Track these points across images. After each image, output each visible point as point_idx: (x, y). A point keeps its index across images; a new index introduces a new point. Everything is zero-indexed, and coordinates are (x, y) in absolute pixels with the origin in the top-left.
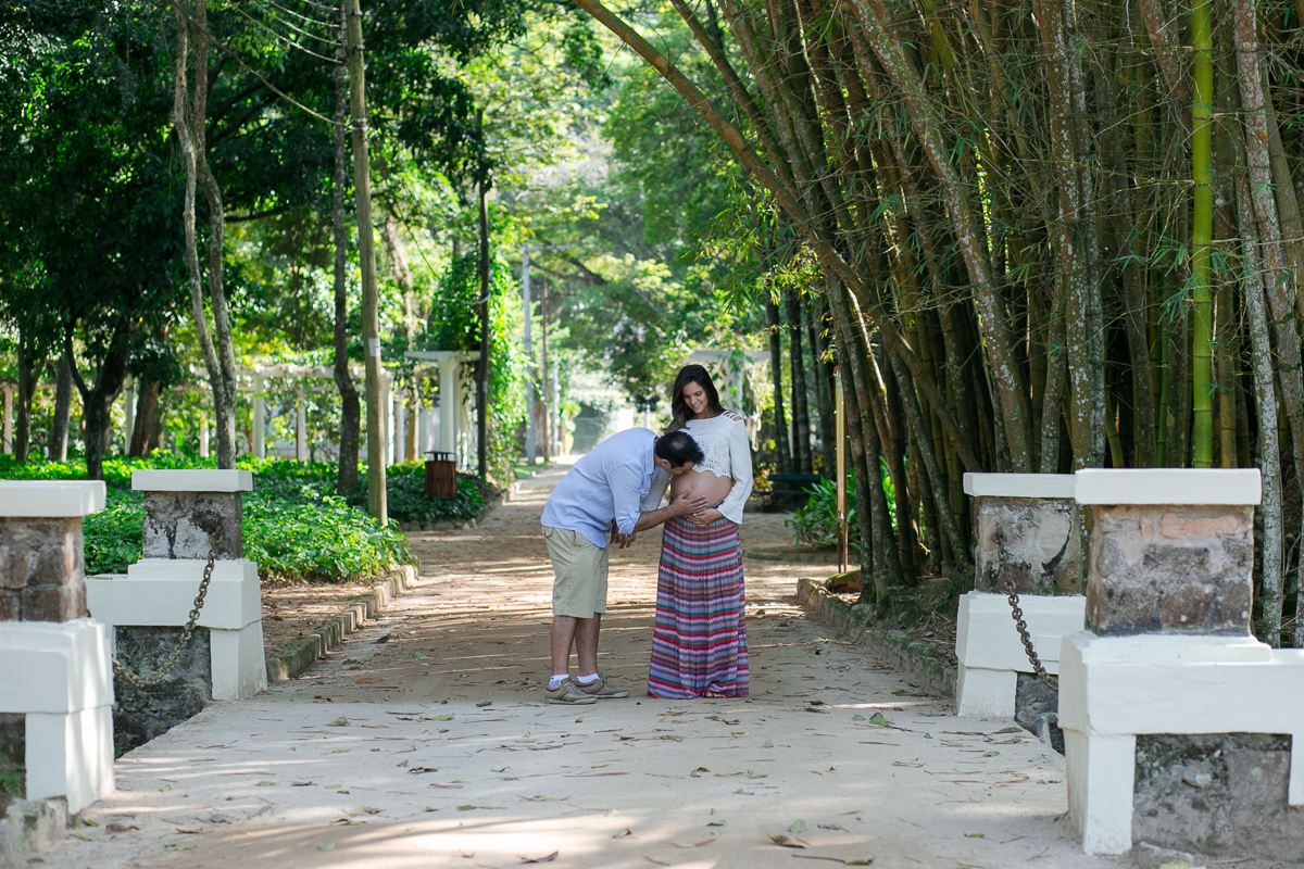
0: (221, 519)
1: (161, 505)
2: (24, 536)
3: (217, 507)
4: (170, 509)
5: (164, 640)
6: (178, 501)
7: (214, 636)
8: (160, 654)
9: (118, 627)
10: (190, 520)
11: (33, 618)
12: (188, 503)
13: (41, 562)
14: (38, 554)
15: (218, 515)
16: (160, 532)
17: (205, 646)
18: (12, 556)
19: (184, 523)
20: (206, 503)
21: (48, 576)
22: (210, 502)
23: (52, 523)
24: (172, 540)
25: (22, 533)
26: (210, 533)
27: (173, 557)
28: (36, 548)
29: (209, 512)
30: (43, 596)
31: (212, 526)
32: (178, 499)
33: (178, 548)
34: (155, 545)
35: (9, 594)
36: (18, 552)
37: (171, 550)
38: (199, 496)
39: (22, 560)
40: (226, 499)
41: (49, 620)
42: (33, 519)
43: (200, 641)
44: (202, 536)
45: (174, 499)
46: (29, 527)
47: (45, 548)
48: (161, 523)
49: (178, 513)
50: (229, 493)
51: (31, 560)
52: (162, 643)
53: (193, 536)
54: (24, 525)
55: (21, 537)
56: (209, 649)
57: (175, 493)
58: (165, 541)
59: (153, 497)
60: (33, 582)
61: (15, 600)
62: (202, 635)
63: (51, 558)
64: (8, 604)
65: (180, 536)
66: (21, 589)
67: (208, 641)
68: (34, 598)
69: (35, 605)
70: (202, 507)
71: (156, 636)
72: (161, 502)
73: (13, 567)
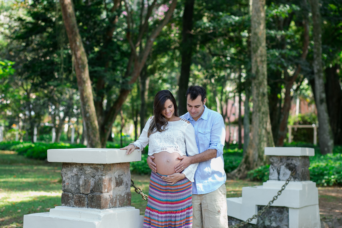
0: (295, 166)
1: (275, 161)
2: (89, 172)
3: (294, 162)
4: (279, 162)
5: (273, 211)
6: (281, 159)
7: (290, 210)
8: (272, 216)
9: (258, 206)
10: (285, 166)
11: (92, 207)
12: (284, 160)
13: (95, 183)
14: (94, 180)
15: (294, 165)
16: (275, 170)
17: (287, 214)
18: (85, 180)
19: (283, 167)
20: (290, 160)
21: (97, 189)
22: (292, 160)
23: (99, 166)
24: (279, 174)
25: (89, 170)
26: (292, 171)
27: (279, 180)
28: (93, 177)
29: (291, 164)
30: (95, 198)
31: (292, 168)
32: (281, 158)
33: (281, 177)
34: (273, 175)
35: (84, 196)
36: (87, 179)
37: (279, 177)
38: (288, 158)
39: (89, 182)
40: (297, 159)
41: (97, 208)
42: (93, 164)
43: (285, 212)
44: (289, 172)
45: (280, 158)
46: (91, 168)
47: (97, 177)
48: (275, 167)
49: (281, 164)
50: (298, 157)
51: (92, 182)
52: (273, 212)
53: (286, 172)
54: (89, 167)
55: (88, 172)
56: (288, 215)
57: (280, 156)
58: (276, 174)
59: (273, 158)
60: (92, 191)
61: (86, 199)
62: (286, 210)
63: (98, 181)
64: (84, 200)
65: (282, 172)
66: (88, 194)
67: (288, 212)
68: (92, 198)
69: (92, 201)
70: (289, 162)
71: (271, 210)
72: (275, 159)
73: (85, 184)
